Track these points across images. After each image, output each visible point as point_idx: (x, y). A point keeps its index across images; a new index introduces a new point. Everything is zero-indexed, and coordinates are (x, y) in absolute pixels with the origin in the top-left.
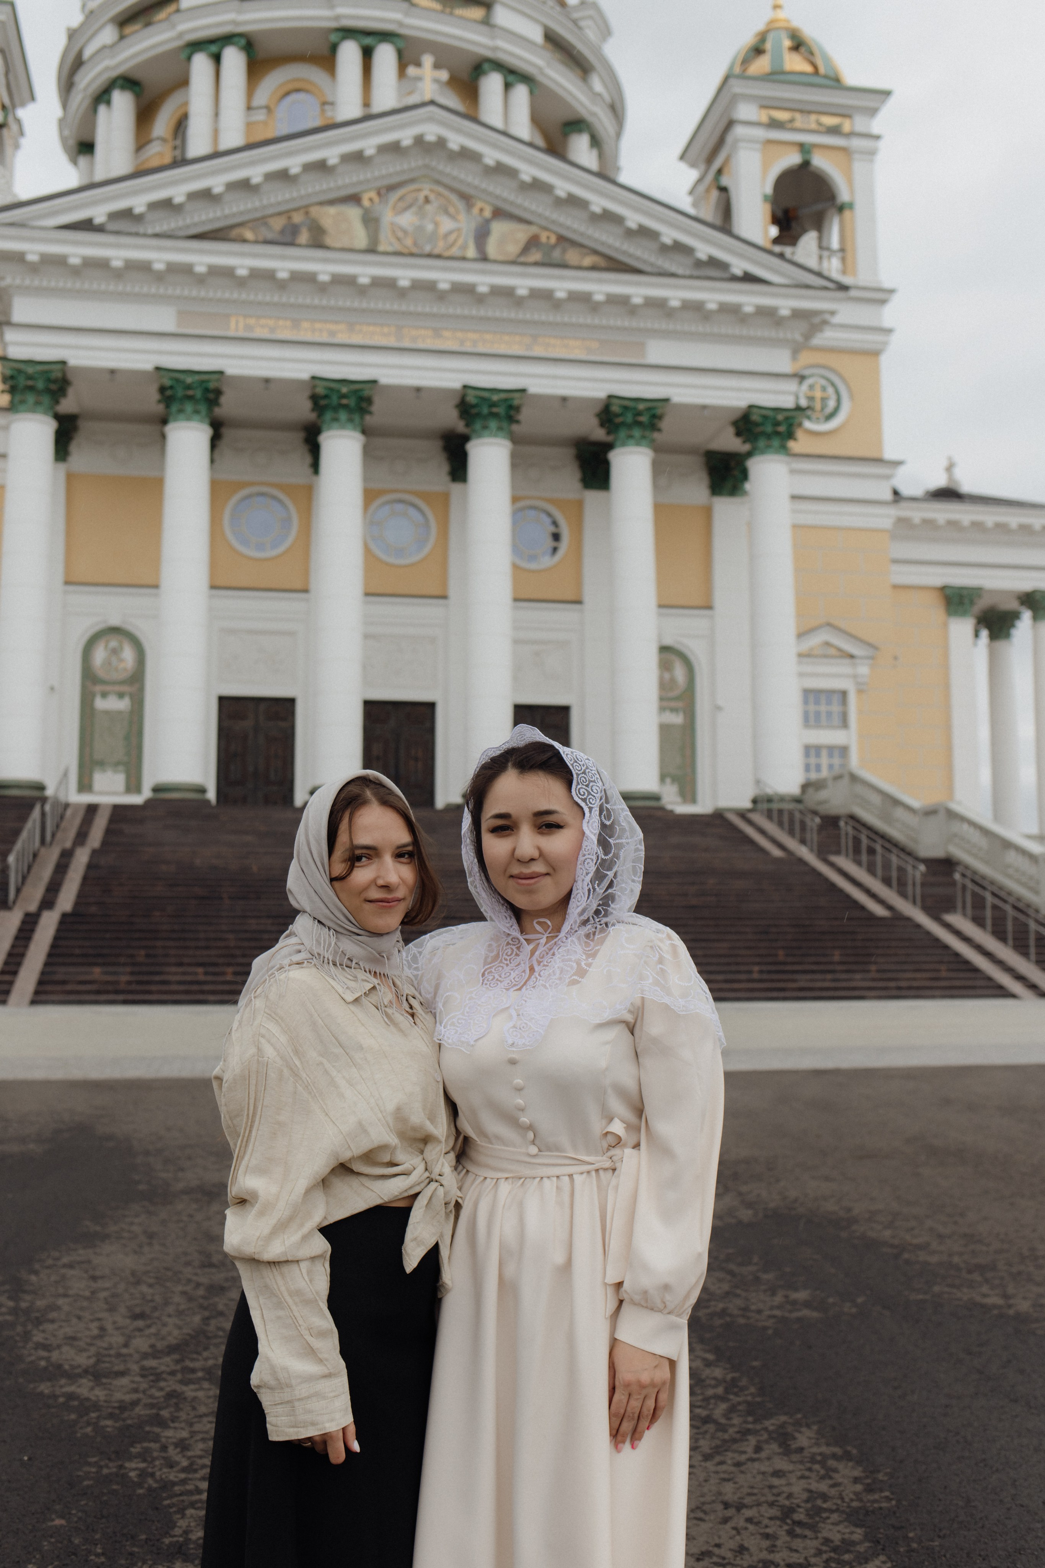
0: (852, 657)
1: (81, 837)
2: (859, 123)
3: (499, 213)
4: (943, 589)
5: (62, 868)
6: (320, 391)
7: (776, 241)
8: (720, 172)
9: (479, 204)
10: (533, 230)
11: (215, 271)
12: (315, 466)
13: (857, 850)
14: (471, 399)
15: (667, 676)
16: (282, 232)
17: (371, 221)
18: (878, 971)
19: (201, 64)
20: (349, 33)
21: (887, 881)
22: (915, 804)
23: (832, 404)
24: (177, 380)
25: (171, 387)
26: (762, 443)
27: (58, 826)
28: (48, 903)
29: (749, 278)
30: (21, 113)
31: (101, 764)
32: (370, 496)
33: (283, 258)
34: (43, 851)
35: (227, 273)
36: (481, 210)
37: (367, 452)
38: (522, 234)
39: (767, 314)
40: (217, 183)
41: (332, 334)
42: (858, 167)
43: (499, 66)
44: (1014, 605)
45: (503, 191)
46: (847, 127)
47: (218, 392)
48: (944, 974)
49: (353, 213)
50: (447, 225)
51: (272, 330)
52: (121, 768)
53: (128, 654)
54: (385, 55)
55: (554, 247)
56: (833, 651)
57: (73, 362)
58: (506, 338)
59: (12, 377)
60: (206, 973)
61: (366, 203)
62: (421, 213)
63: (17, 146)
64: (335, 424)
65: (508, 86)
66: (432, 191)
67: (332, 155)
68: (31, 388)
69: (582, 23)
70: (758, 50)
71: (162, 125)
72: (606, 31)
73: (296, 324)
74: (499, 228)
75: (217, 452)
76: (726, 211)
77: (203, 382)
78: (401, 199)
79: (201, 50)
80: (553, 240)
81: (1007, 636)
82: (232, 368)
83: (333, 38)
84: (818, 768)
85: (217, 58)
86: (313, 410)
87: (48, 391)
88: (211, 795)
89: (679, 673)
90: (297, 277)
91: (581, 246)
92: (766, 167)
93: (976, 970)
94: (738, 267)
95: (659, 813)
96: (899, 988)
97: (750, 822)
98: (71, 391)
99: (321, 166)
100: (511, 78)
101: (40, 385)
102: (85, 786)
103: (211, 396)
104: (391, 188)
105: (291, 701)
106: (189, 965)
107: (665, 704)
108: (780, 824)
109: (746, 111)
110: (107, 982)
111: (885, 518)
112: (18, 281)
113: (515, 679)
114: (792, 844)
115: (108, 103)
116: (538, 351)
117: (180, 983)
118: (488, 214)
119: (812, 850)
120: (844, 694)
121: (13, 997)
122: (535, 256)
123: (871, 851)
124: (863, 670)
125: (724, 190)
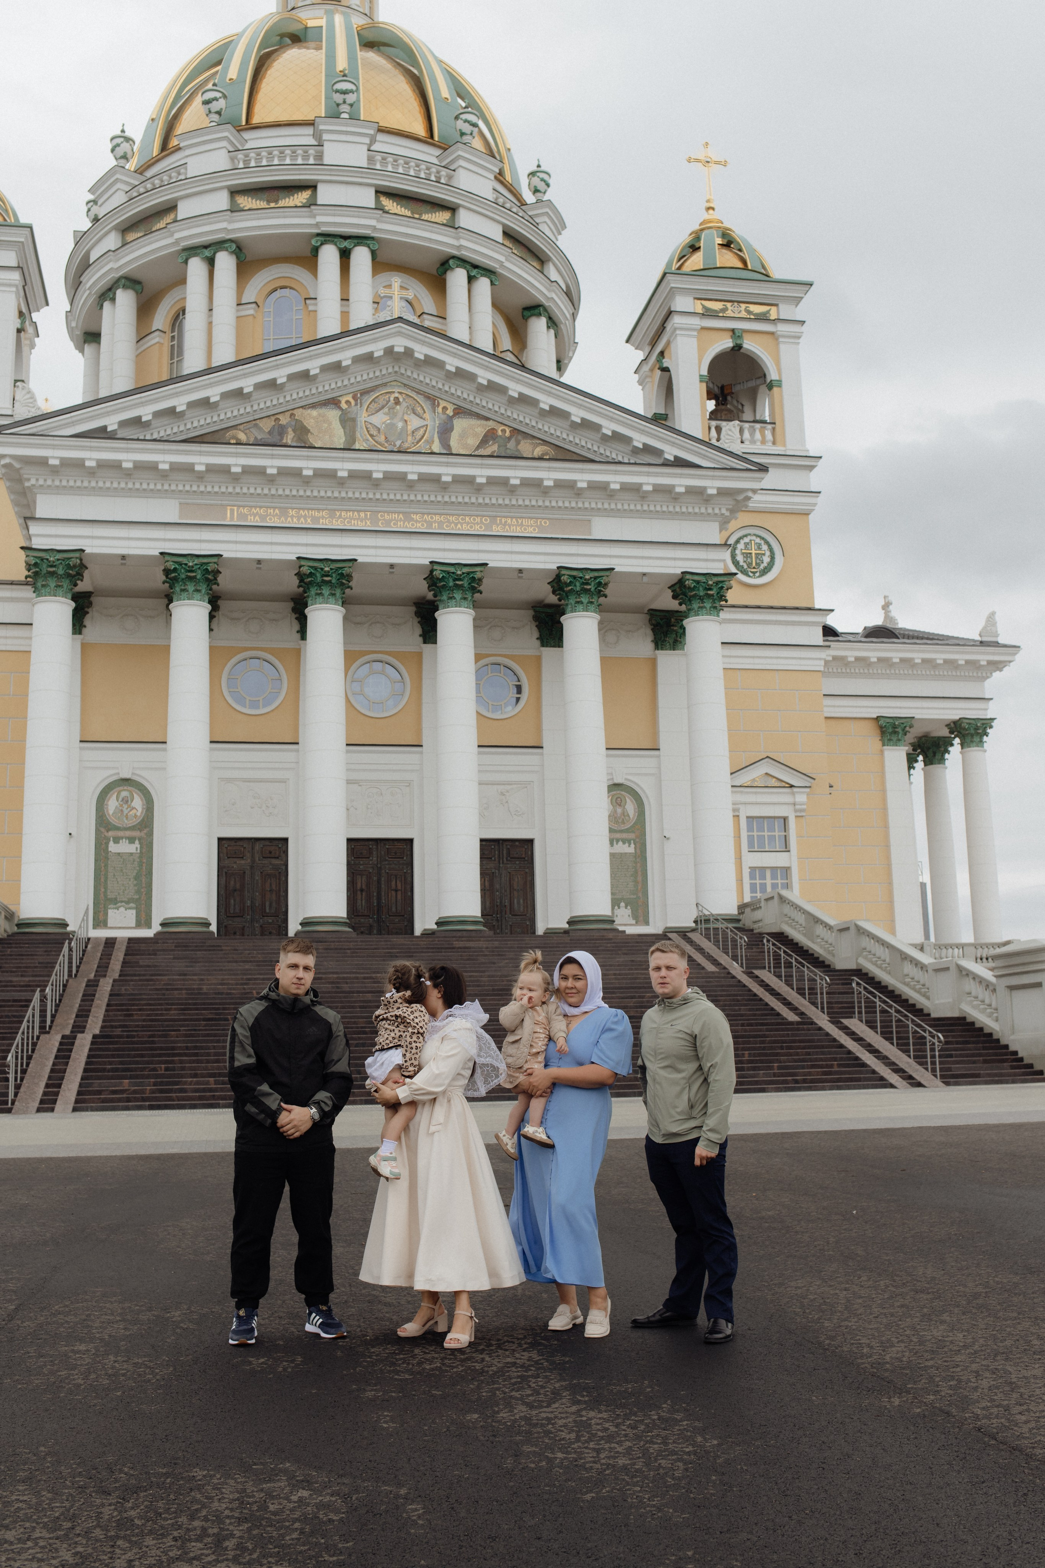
0: (792, 786)
1: (103, 968)
2: (786, 311)
3: (460, 411)
4: (878, 719)
5: (89, 997)
6: (305, 570)
7: (714, 415)
8: (662, 353)
9: (443, 404)
10: (491, 424)
11: (211, 469)
12: (303, 632)
13: (777, 965)
14: (438, 574)
15: (619, 810)
16: (270, 433)
17: (348, 422)
18: (779, 1068)
19: (196, 267)
20: (328, 237)
21: (801, 992)
22: (832, 922)
23: (766, 559)
24: (180, 564)
25: (175, 570)
26: (695, 605)
27: (81, 959)
28: (79, 1027)
29: (680, 463)
30: (35, 316)
31: (115, 901)
32: (351, 657)
33: (272, 456)
34: (70, 980)
35: (225, 470)
36: (445, 408)
37: (347, 619)
38: (480, 428)
39: (697, 493)
40: (214, 394)
41: (315, 520)
42: (784, 349)
43: (463, 262)
44: (945, 732)
45: (463, 392)
46: (773, 315)
47: (217, 572)
48: (836, 1069)
49: (333, 414)
50: (414, 422)
51: (263, 518)
52: (132, 905)
53: (138, 803)
54: (361, 257)
55: (509, 439)
56: (774, 782)
57: (88, 550)
58: (467, 519)
59: (36, 565)
60: (216, 1083)
61: (344, 406)
62: (392, 414)
63: (32, 346)
64: (320, 599)
65: (471, 279)
66: (400, 393)
67: (313, 366)
68: (52, 574)
69: (537, 220)
70: (694, 248)
71: (161, 318)
72: (560, 225)
73: (284, 511)
74: (460, 424)
75: (215, 620)
76: (668, 390)
77: (202, 564)
78: (373, 400)
79: (195, 255)
80: (508, 434)
81: (942, 760)
82: (228, 551)
83: (313, 242)
84: (763, 887)
85: (211, 262)
86: (299, 587)
87: (69, 576)
88: (214, 928)
89: (630, 807)
90: (283, 472)
91: (534, 437)
92: (701, 351)
93: (864, 1065)
94: (670, 453)
95: (611, 935)
96: (796, 1082)
97: (690, 942)
98: (86, 574)
99: (305, 375)
100: (474, 272)
101: (61, 571)
102: (100, 922)
103: (210, 577)
104: (366, 392)
105: (285, 840)
106: (203, 1076)
107: (618, 836)
108: (716, 943)
109: (682, 303)
110: (135, 1092)
111: (816, 660)
112: (41, 482)
113: (482, 815)
114: (725, 959)
115: (113, 300)
116: (496, 530)
117: (196, 1091)
118: (450, 412)
119: (742, 966)
120: (785, 819)
121: (58, 1106)
122: (492, 448)
123: (789, 965)
124: (801, 798)
125: (665, 370)
